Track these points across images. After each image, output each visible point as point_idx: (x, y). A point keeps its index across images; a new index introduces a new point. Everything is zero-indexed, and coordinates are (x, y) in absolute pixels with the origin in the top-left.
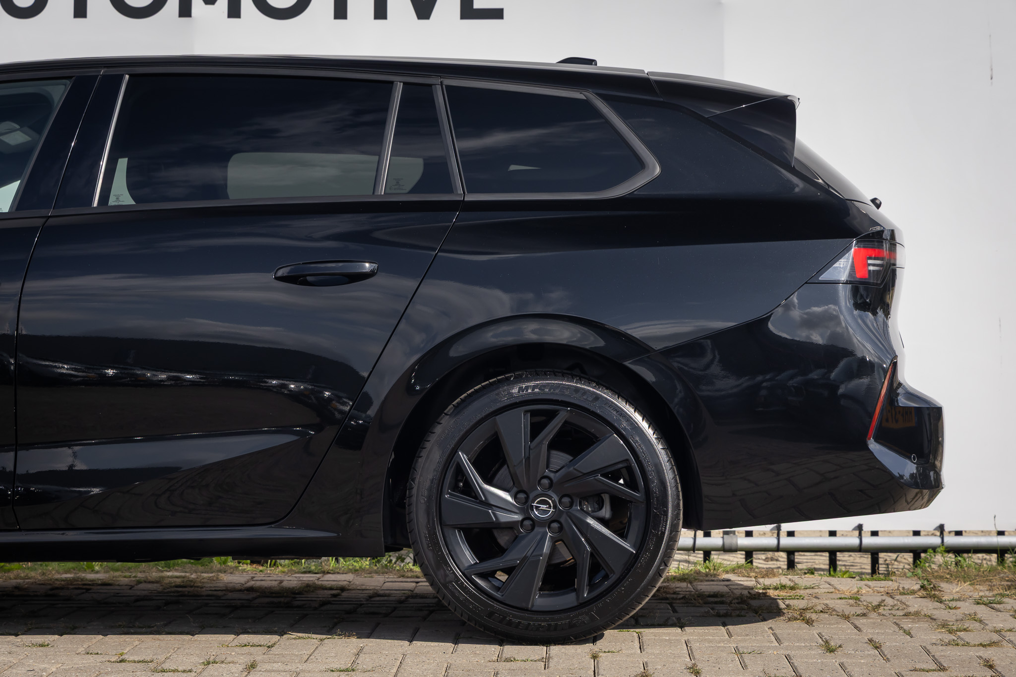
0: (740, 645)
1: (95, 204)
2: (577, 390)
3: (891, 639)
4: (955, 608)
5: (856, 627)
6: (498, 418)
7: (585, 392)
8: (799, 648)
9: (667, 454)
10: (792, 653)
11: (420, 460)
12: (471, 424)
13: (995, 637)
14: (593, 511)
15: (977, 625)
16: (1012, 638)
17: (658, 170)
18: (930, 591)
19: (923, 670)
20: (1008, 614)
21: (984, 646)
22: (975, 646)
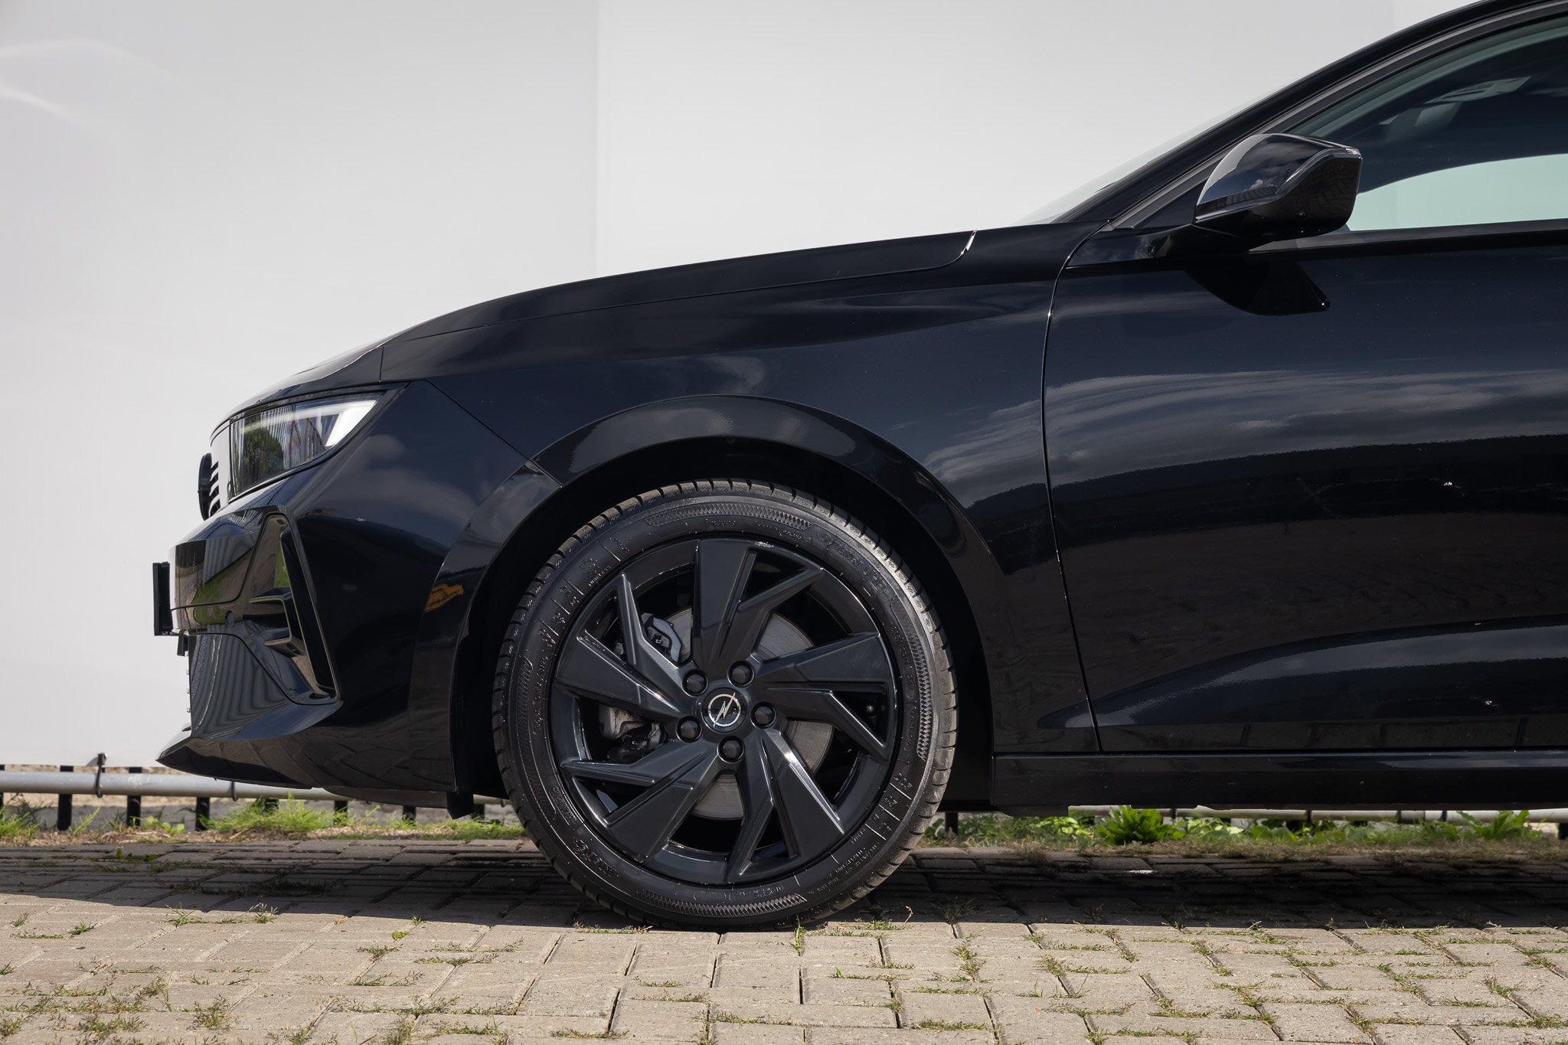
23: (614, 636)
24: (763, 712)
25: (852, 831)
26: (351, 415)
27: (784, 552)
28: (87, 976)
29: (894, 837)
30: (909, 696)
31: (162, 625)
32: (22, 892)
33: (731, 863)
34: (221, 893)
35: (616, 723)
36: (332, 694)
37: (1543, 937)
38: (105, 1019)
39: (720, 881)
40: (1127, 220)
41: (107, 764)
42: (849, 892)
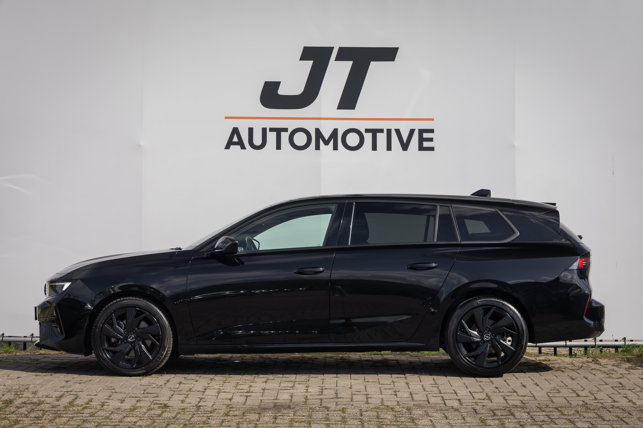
0: (546, 378)
1: (349, 244)
2: (497, 302)
3: (591, 377)
4: (606, 367)
5: (578, 373)
6: (474, 310)
7: (500, 303)
8: (564, 379)
9: (524, 321)
10: (562, 380)
11: (450, 322)
12: (466, 312)
13: (621, 376)
14: (501, 338)
15: (615, 372)
16: (626, 376)
17: (519, 234)
18: (595, 361)
19: (602, 385)
20: (624, 369)
21: (618, 378)
22: (615, 378)
23: (112, 326)
24: (138, 338)
25: (153, 359)
26: (67, 285)
27: (142, 310)
28: (18, 386)
29: (161, 360)
30: (163, 335)
31: (36, 319)
32: (10, 369)
33: (132, 365)
34: (47, 369)
35: (113, 340)
36: (63, 335)
37: (278, 377)
38: (18, 393)
39: (130, 368)
40: (205, 249)
41: (34, 336)
42: (153, 370)
